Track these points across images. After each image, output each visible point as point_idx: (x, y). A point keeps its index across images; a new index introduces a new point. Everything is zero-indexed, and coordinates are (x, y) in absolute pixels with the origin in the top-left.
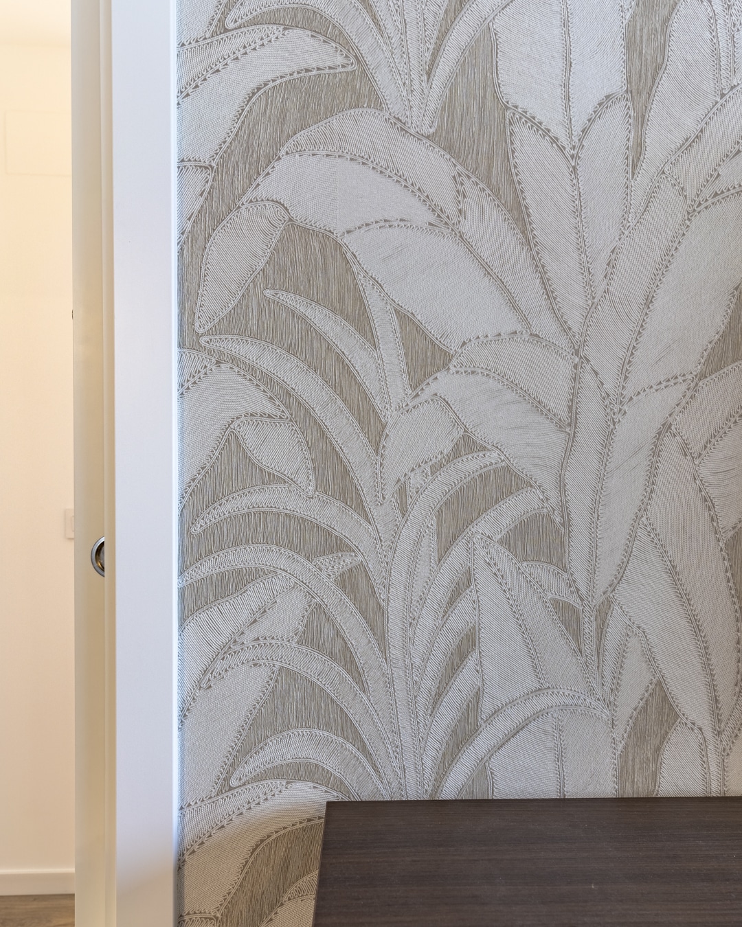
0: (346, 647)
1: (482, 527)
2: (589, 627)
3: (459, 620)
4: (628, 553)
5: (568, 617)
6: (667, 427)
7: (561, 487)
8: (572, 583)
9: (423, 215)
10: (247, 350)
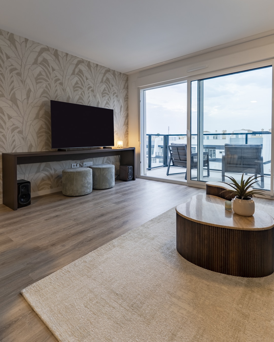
0: (3, 141)
1: (15, 131)
2: (25, 139)
3: (14, 138)
4: (28, 133)
5: (23, 138)
6: (31, 124)
7: (22, 128)
8: (23, 136)
9: (9, 106)
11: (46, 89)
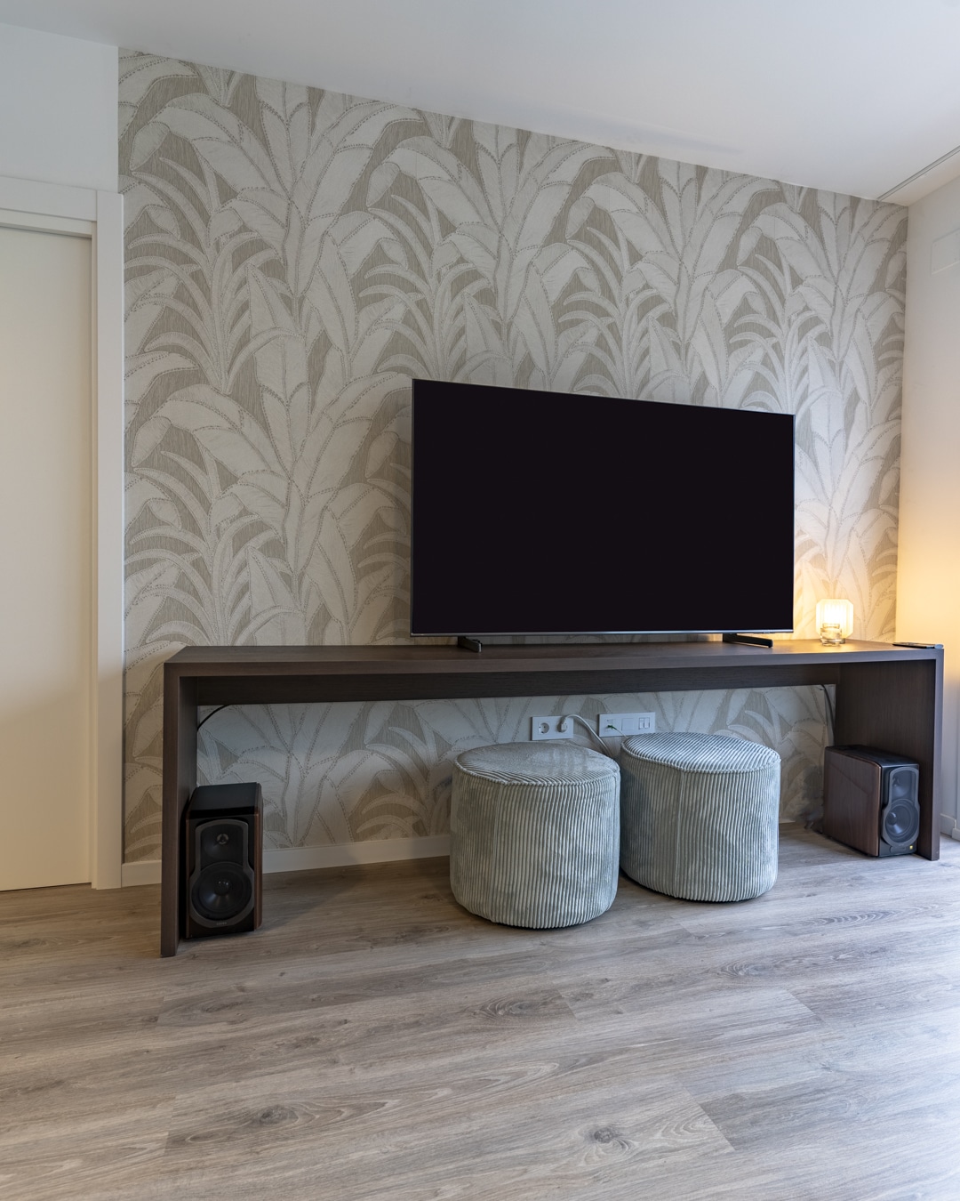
0: (195, 589)
1: (252, 543)
2: (295, 583)
3: (242, 579)
4: (311, 555)
5: (286, 579)
6: (326, 507)
7: (283, 529)
8: (288, 566)
9: (226, 425)
10: (154, 474)
11: (407, 332)
